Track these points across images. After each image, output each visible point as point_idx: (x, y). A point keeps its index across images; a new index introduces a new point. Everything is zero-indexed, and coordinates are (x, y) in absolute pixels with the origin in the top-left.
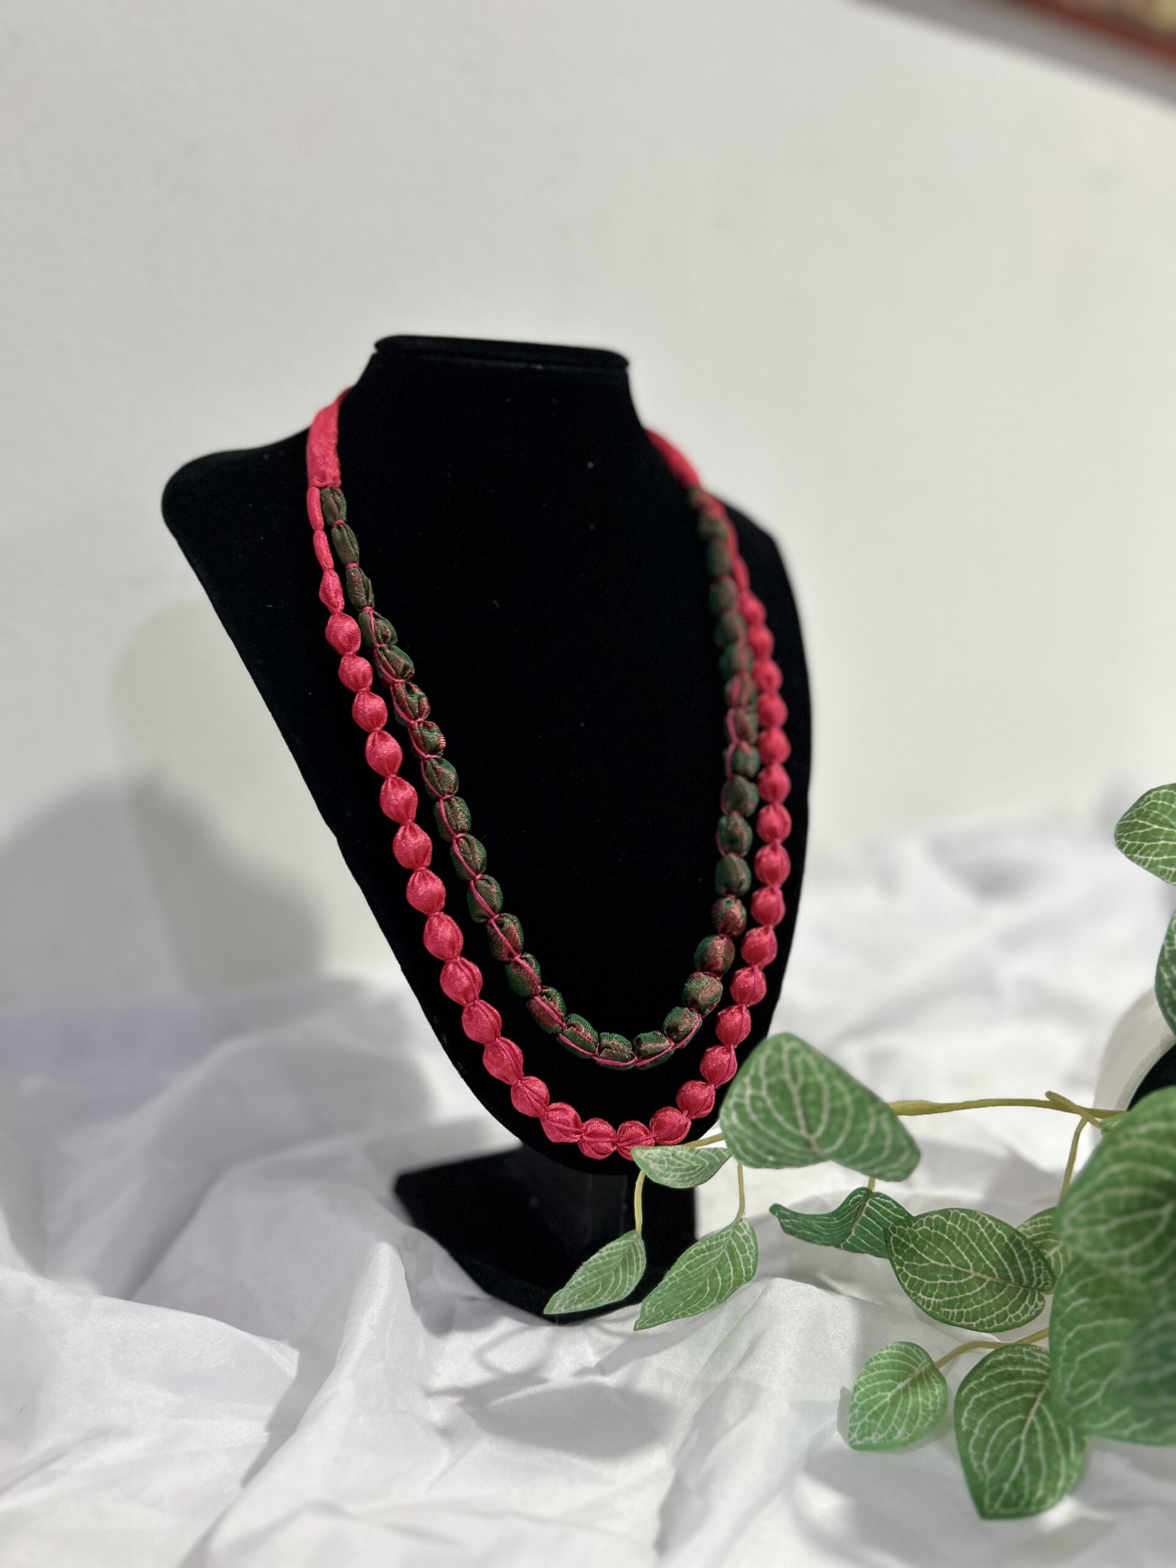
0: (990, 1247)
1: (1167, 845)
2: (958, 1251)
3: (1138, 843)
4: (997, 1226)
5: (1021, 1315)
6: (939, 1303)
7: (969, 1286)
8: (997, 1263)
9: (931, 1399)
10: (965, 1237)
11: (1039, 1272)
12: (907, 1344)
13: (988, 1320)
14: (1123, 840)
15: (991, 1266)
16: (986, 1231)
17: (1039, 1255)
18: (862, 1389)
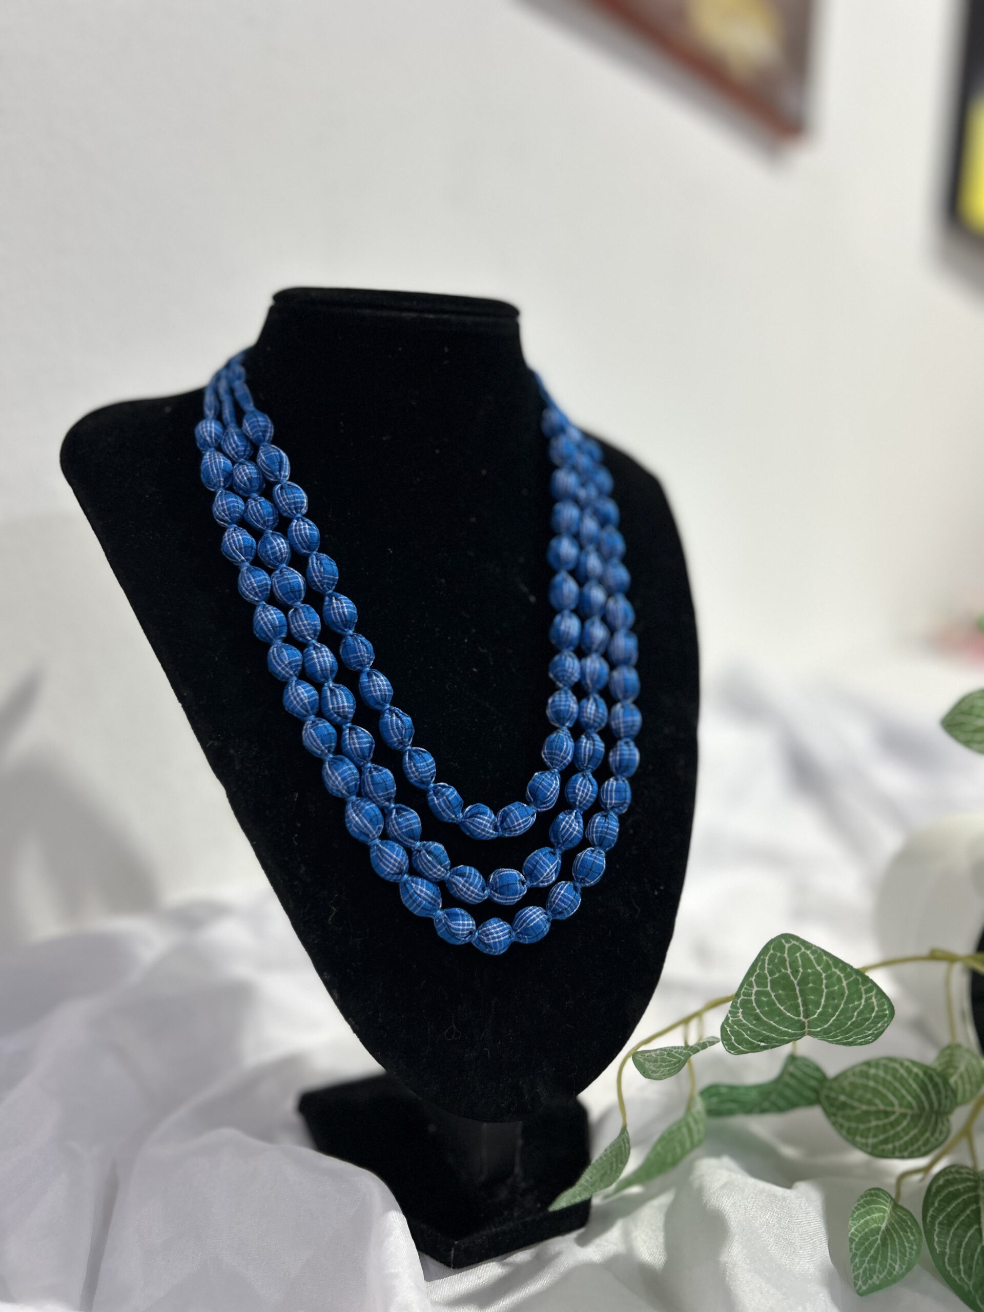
0: (909, 1084)
2: (884, 1094)
4: (912, 1065)
5: (938, 1136)
6: (876, 1142)
7: (897, 1122)
8: (917, 1097)
10: (888, 1080)
11: (947, 1097)
13: (916, 1147)
15: (911, 1100)
16: (905, 1072)
17: (946, 1082)
18: (857, 1240)
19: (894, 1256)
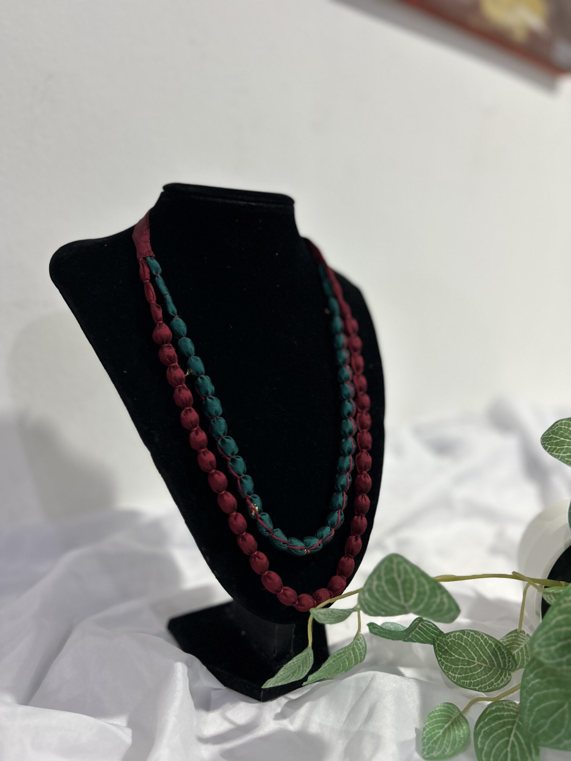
0: (485, 650)
1: (569, 448)
2: (469, 651)
3: (554, 447)
4: (489, 639)
5: (500, 683)
6: (460, 677)
7: (475, 669)
8: (489, 658)
9: (462, 731)
10: (473, 644)
11: (509, 661)
12: (448, 703)
13: (484, 686)
14: (546, 445)
15: (486, 659)
16: (484, 642)
17: (510, 653)
18: (428, 729)
19: (448, 744)
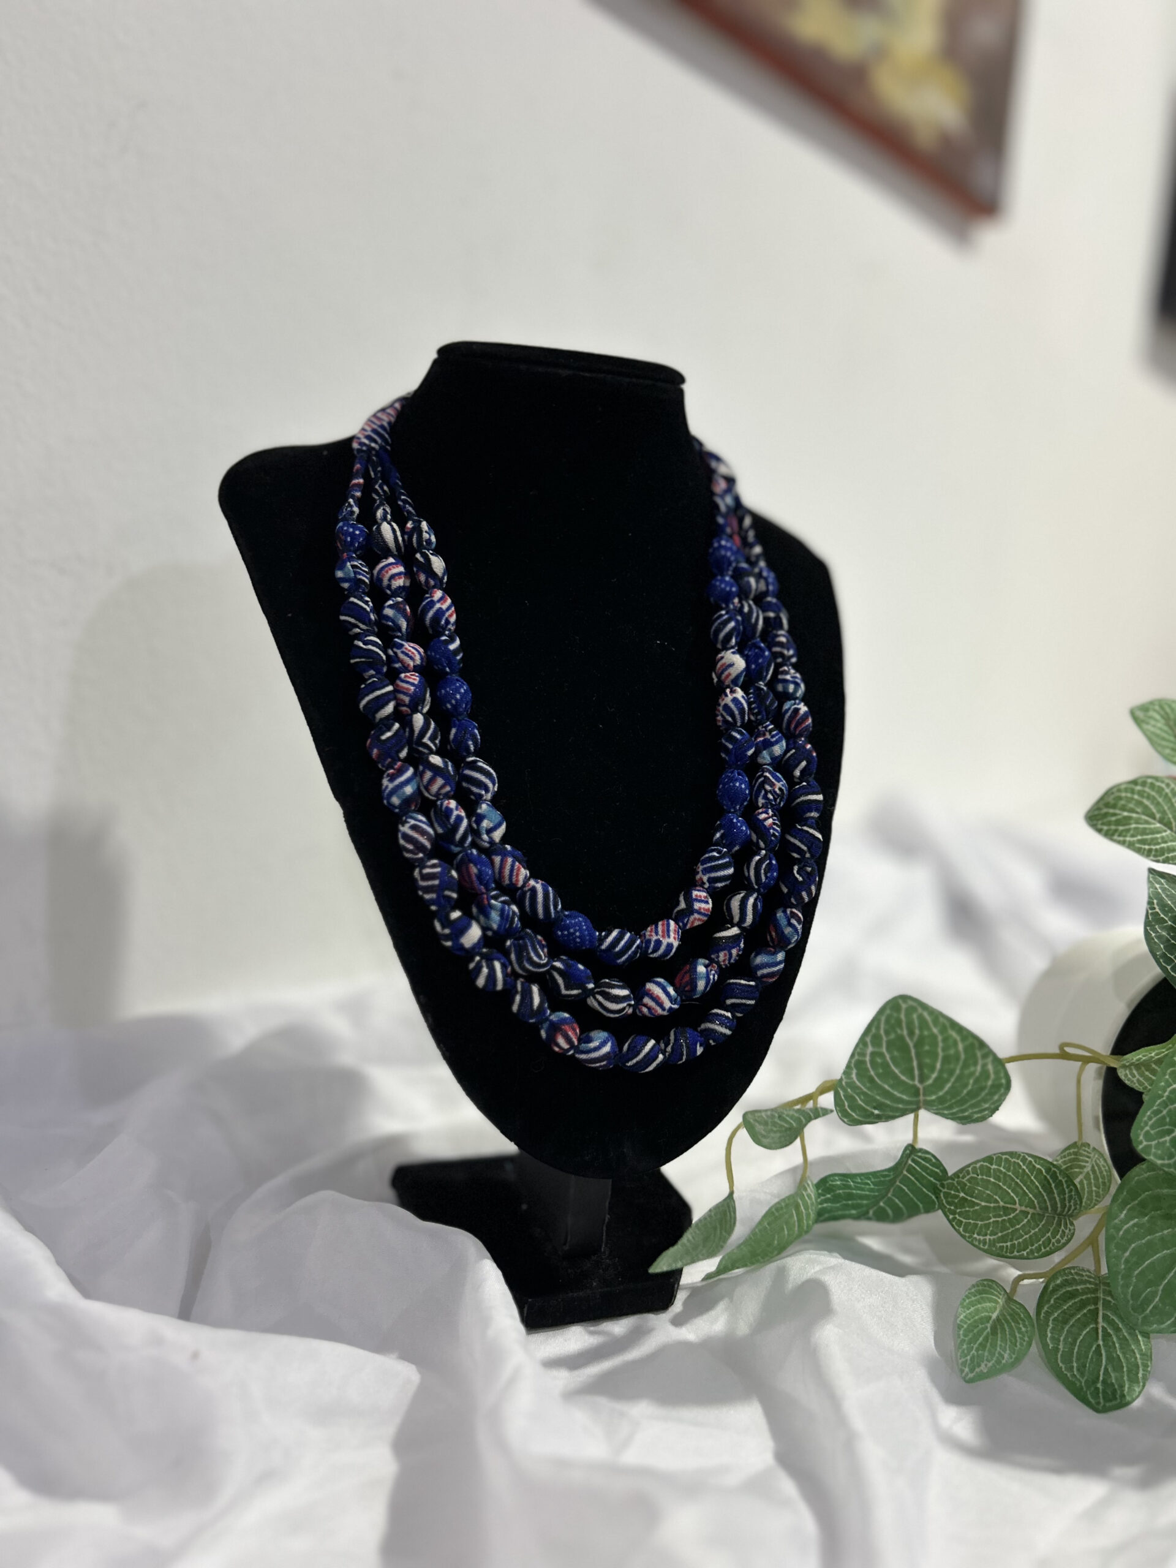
0: (1031, 1181)
2: (1005, 1190)
3: (1113, 827)
4: (1036, 1163)
5: (1060, 1239)
6: (994, 1239)
7: (1017, 1219)
8: (1038, 1195)
9: (1020, 1322)
10: (1009, 1175)
11: (1071, 1197)
13: (1034, 1249)
14: (1098, 825)
15: (1033, 1199)
17: (1070, 1181)
19: (1003, 1345)
